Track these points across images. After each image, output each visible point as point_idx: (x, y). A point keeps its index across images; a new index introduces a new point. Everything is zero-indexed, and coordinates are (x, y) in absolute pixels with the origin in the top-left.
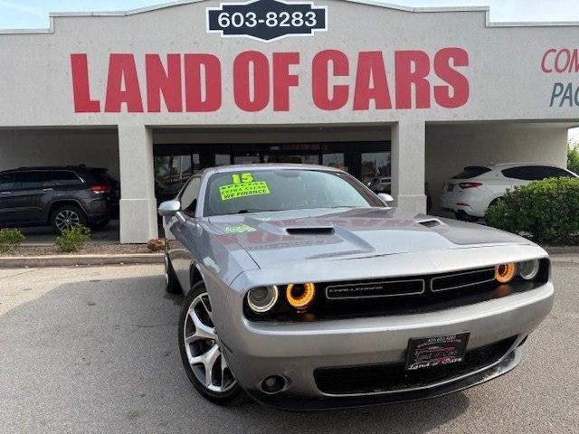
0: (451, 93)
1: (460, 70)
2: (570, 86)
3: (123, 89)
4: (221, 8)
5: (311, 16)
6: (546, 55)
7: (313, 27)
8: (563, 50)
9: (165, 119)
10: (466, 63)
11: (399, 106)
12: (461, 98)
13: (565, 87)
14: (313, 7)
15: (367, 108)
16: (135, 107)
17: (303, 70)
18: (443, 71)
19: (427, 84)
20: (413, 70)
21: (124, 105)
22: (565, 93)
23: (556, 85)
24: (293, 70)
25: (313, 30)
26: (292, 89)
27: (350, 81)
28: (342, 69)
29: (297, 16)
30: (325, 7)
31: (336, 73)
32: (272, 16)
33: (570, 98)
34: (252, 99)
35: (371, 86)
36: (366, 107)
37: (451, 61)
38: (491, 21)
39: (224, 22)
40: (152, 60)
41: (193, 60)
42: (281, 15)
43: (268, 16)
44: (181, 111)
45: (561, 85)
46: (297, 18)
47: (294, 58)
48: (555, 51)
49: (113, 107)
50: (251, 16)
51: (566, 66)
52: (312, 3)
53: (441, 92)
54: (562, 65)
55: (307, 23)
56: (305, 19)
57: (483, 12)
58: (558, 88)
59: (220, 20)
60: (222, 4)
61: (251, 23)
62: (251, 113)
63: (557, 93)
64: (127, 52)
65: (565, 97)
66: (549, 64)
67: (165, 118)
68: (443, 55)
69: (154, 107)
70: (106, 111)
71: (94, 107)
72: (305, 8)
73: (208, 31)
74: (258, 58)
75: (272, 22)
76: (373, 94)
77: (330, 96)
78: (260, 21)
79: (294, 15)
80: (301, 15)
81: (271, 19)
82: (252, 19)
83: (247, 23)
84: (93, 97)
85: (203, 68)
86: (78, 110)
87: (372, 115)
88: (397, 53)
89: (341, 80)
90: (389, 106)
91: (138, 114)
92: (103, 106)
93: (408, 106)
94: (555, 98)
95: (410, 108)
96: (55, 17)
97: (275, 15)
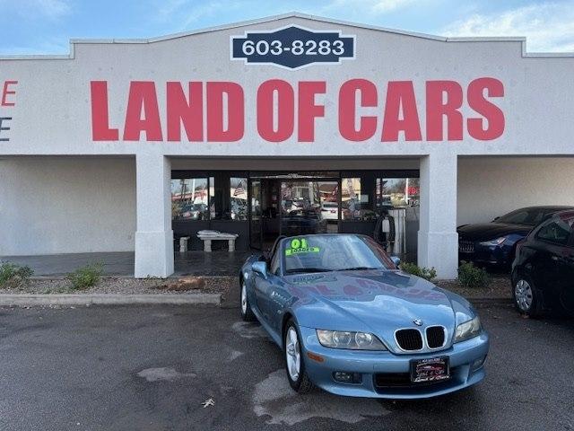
0: (485, 125)
1: (495, 101)
3: (143, 117)
4: (245, 36)
5: (338, 44)
7: (341, 56)
9: (187, 148)
10: (502, 95)
11: (430, 138)
12: (497, 129)
14: (341, 36)
15: (396, 140)
16: (155, 135)
17: (329, 100)
18: (477, 102)
19: (460, 115)
20: (445, 101)
21: (143, 134)
24: (319, 99)
25: (340, 59)
26: (316, 119)
27: (378, 112)
28: (370, 99)
29: (324, 44)
30: (354, 36)
31: (364, 104)
32: (298, 44)
34: (275, 128)
35: (401, 117)
36: (395, 138)
37: (485, 92)
38: (527, 52)
39: (249, 50)
40: (173, 88)
41: (216, 88)
42: (307, 44)
43: (294, 44)
44: (202, 140)
46: (325, 47)
47: (320, 87)
49: (131, 135)
50: (277, 44)
52: (340, 32)
53: (474, 125)
55: (334, 51)
56: (332, 47)
57: (520, 42)
59: (244, 48)
60: (246, 32)
61: (277, 51)
62: (276, 143)
64: (148, 80)
68: (477, 86)
69: (174, 136)
70: (124, 139)
71: (113, 135)
72: (333, 37)
73: (232, 59)
74: (283, 87)
75: (298, 50)
76: (401, 126)
77: (358, 128)
78: (285, 49)
79: (320, 44)
80: (329, 44)
81: (297, 47)
82: (277, 47)
83: (272, 51)
84: (111, 126)
85: (225, 96)
86: (96, 138)
87: (401, 147)
88: (429, 84)
89: (369, 112)
90: (419, 138)
91: (158, 143)
92: (121, 134)
93: (439, 138)
95: (441, 140)
96: (75, 44)
97: (302, 44)
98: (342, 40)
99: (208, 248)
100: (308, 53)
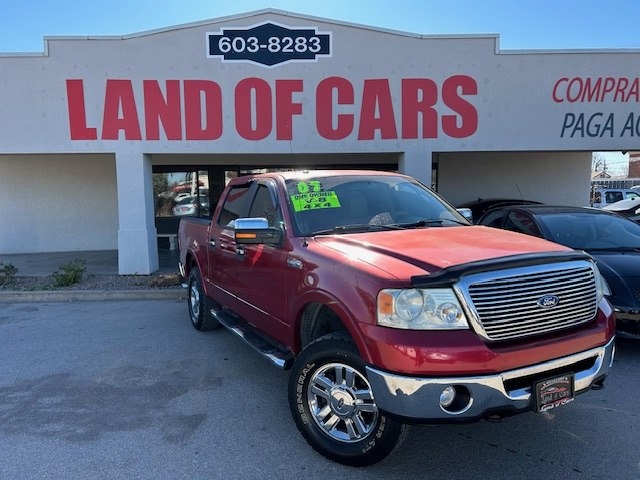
0: (459, 123)
1: (469, 98)
2: (582, 116)
3: (121, 116)
4: (221, 33)
5: (315, 41)
6: (555, 89)
7: (317, 53)
8: (576, 79)
10: (475, 92)
11: (405, 136)
12: (470, 126)
13: (577, 117)
14: (317, 33)
15: (373, 138)
16: (134, 134)
17: (306, 98)
18: (451, 100)
19: (435, 113)
20: (420, 99)
21: (122, 133)
22: (577, 123)
23: (567, 115)
24: (296, 97)
25: (317, 56)
26: (294, 117)
27: (354, 109)
28: (347, 97)
29: (301, 41)
30: (330, 33)
31: (341, 101)
32: (274, 41)
33: (582, 129)
34: (254, 127)
35: (377, 115)
36: (371, 137)
37: (460, 89)
38: (501, 49)
39: (225, 47)
40: (151, 87)
41: (193, 87)
42: (284, 41)
43: (270, 41)
44: (181, 139)
45: (573, 115)
46: (301, 44)
47: (298, 85)
48: (567, 79)
49: (110, 134)
50: (253, 41)
51: (581, 90)
52: (316, 28)
53: (449, 122)
54: (573, 95)
55: (310, 48)
56: (308, 44)
57: (494, 38)
58: (570, 118)
59: (221, 45)
60: (222, 29)
61: (253, 48)
62: (254, 142)
63: (568, 124)
64: (125, 78)
65: (576, 128)
66: (561, 93)
67: (164, 146)
68: (452, 83)
69: (153, 135)
70: (103, 138)
71: (91, 134)
72: (309, 34)
73: (208, 56)
74: (260, 85)
75: (274, 47)
76: (378, 123)
77: (335, 126)
79: (297, 40)
80: (305, 41)
81: (273, 44)
82: (254, 44)
83: (249, 48)
84: (89, 125)
85: (203, 94)
86: (74, 137)
87: (378, 145)
88: (404, 81)
89: (346, 109)
90: (396, 137)
91: (136, 142)
92: (99, 133)
93: (414, 135)
94: (566, 130)
95: (417, 138)
96: (49, 40)
97: (278, 40)
98: (319, 36)
100: (284, 50)
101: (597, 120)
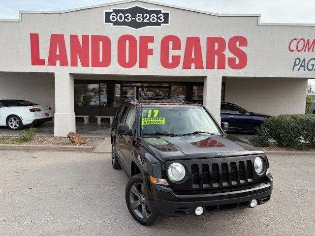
0: (237, 62)
1: (243, 48)
2: (304, 59)
3: (58, 53)
4: (112, 11)
5: (161, 16)
6: (291, 42)
7: (162, 23)
8: (300, 40)
9: (80, 70)
10: (246, 45)
11: (208, 68)
12: (243, 63)
13: (302, 60)
14: (162, 12)
16: (64, 63)
17: (156, 46)
18: (233, 49)
19: (224, 56)
20: (216, 48)
21: (58, 62)
22: (302, 64)
23: (296, 59)
24: (150, 46)
25: (162, 25)
26: (149, 57)
27: (181, 53)
28: (177, 46)
29: (153, 16)
30: (169, 12)
31: (174, 48)
32: (139, 16)
33: (304, 66)
34: (127, 61)
35: (193, 56)
36: (189, 67)
37: (238, 44)
38: (261, 22)
39: (113, 19)
40: (74, 38)
41: (96, 39)
42: (145, 16)
43: (137, 16)
44: (89, 66)
45: (299, 59)
46: (154, 18)
47: (151, 39)
48: (296, 39)
49: (52, 63)
50: (128, 16)
51: (303, 48)
52: (162, 9)
53: (231, 61)
54: (300, 47)
55: (159, 20)
56: (158, 18)
57: (257, 17)
58: (298, 61)
59: (111, 17)
60: (112, 9)
61: (128, 19)
62: (127, 69)
63: (297, 63)
64: (60, 33)
65: (301, 66)
66: (293, 47)
68: (234, 40)
69: (74, 64)
70: (48, 65)
71: (42, 63)
72: (158, 12)
73: (105, 23)
74: (132, 39)
75: (139, 19)
76: (193, 61)
77: (170, 61)
79: (151, 16)
80: (156, 16)
81: (139, 18)
83: (126, 20)
84: (41, 58)
85: (101, 43)
86: (33, 64)
87: (193, 72)
88: (208, 38)
89: (176, 53)
90: (202, 67)
91: (66, 67)
92: (46, 62)
93: (213, 68)
94: (296, 67)
95: (214, 69)
96: (22, 13)
97: (141, 16)
98: (163, 14)
99: (99, 122)
100: (145, 21)
101: (313, 62)
